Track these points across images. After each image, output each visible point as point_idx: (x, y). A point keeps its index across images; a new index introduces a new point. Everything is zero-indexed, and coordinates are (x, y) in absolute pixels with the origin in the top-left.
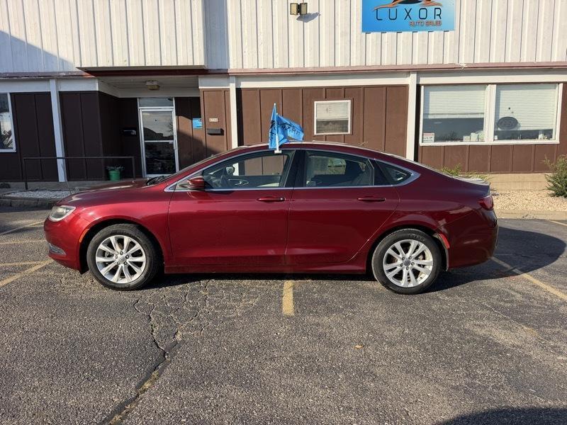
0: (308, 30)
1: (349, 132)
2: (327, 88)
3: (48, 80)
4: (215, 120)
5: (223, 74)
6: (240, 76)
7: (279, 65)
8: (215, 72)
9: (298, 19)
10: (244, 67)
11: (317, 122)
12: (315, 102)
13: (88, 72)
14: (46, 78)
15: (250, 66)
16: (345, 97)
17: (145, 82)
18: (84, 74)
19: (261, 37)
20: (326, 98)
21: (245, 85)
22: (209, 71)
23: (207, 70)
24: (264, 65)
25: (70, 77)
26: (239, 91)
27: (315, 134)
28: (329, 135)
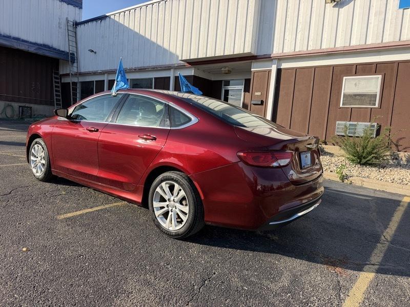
0: (342, 15)
1: (377, 106)
2: (357, 65)
3: (170, 69)
4: (258, 94)
5: (268, 58)
6: (281, 59)
7: (313, 47)
8: (263, 57)
9: (334, 6)
10: (284, 52)
11: (344, 95)
12: (344, 78)
13: (188, 63)
14: (168, 68)
15: (288, 50)
16: (376, 73)
17: (221, 68)
18: (186, 64)
19: (300, 27)
20: (356, 74)
21: (284, 65)
22: (258, 57)
23: (256, 56)
24: (301, 48)
25: (180, 67)
26: (279, 71)
27: (341, 106)
28: (354, 108)
